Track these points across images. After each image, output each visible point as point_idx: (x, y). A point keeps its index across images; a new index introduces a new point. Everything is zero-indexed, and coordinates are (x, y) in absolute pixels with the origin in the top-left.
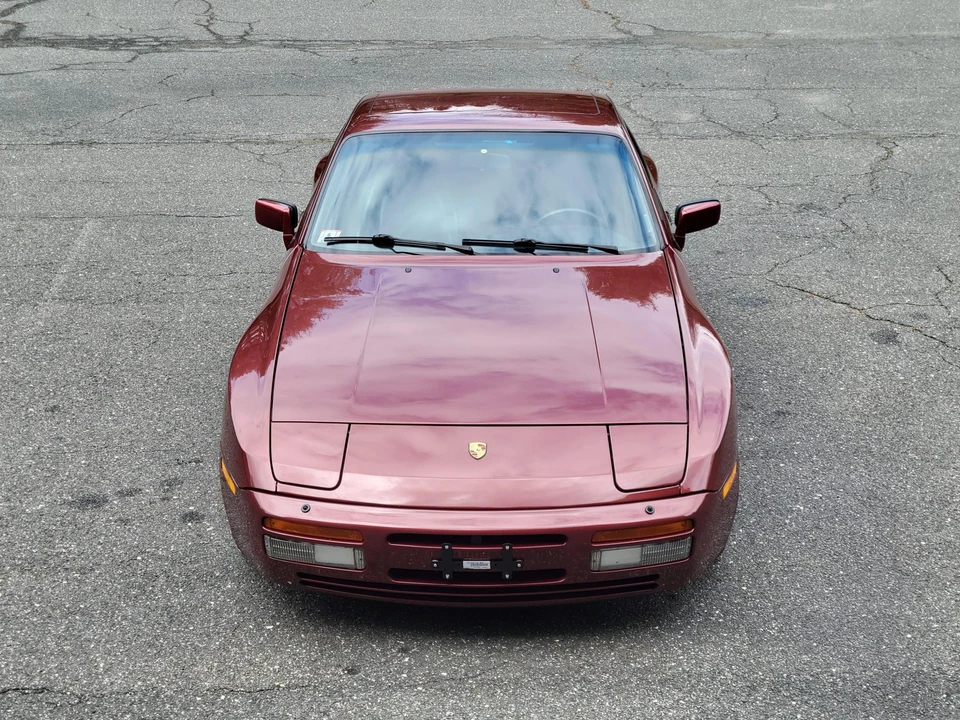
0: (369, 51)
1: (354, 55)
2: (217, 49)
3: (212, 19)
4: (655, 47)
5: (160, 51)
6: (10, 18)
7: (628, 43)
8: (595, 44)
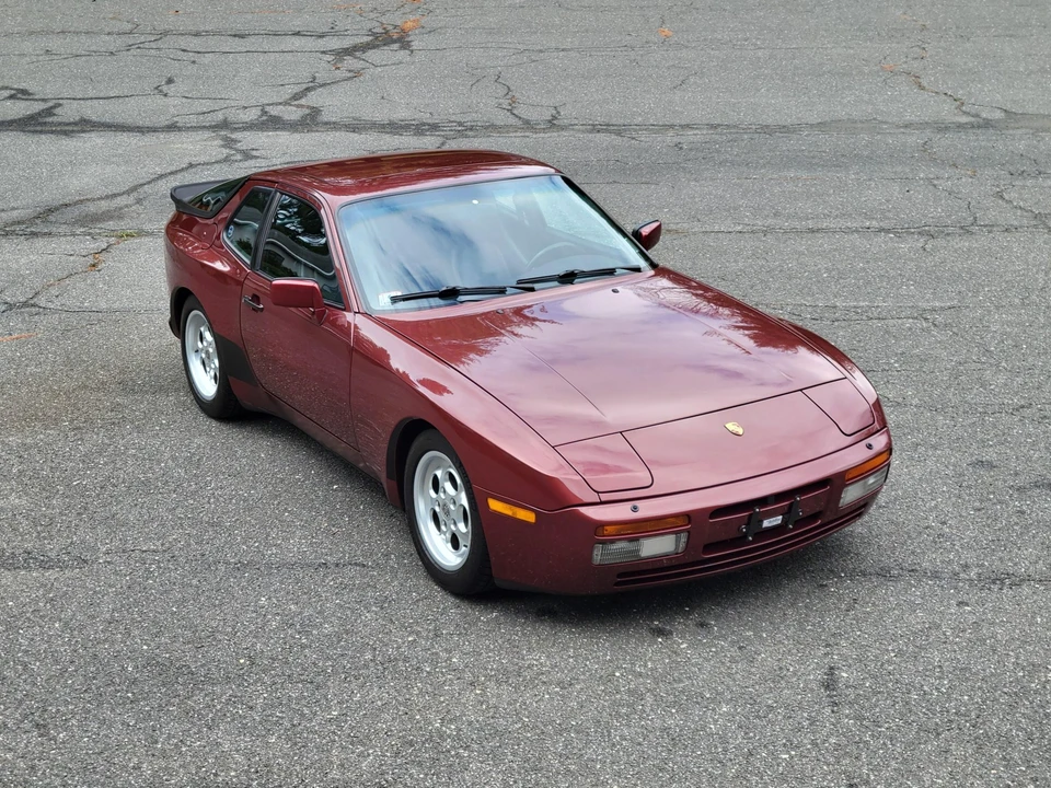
0: (690, 136)
1: (676, 140)
2: (527, 134)
3: (514, 102)
4: (1011, 132)
5: (467, 137)
6: (303, 101)
7: (979, 127)
8: (942, 128)
